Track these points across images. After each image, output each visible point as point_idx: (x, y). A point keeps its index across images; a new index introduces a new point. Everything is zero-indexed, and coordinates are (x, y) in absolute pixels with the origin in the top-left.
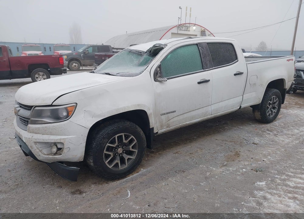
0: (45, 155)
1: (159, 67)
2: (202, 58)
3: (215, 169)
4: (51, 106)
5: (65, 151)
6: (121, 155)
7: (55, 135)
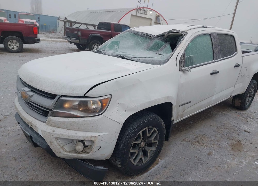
0: (67, 152)
1: (184, 55)
2: (214, 48)
3: (229, 161)
4: (84, 97)
5: (94, 149)
6: (143, 149)
7: (84, 131)
